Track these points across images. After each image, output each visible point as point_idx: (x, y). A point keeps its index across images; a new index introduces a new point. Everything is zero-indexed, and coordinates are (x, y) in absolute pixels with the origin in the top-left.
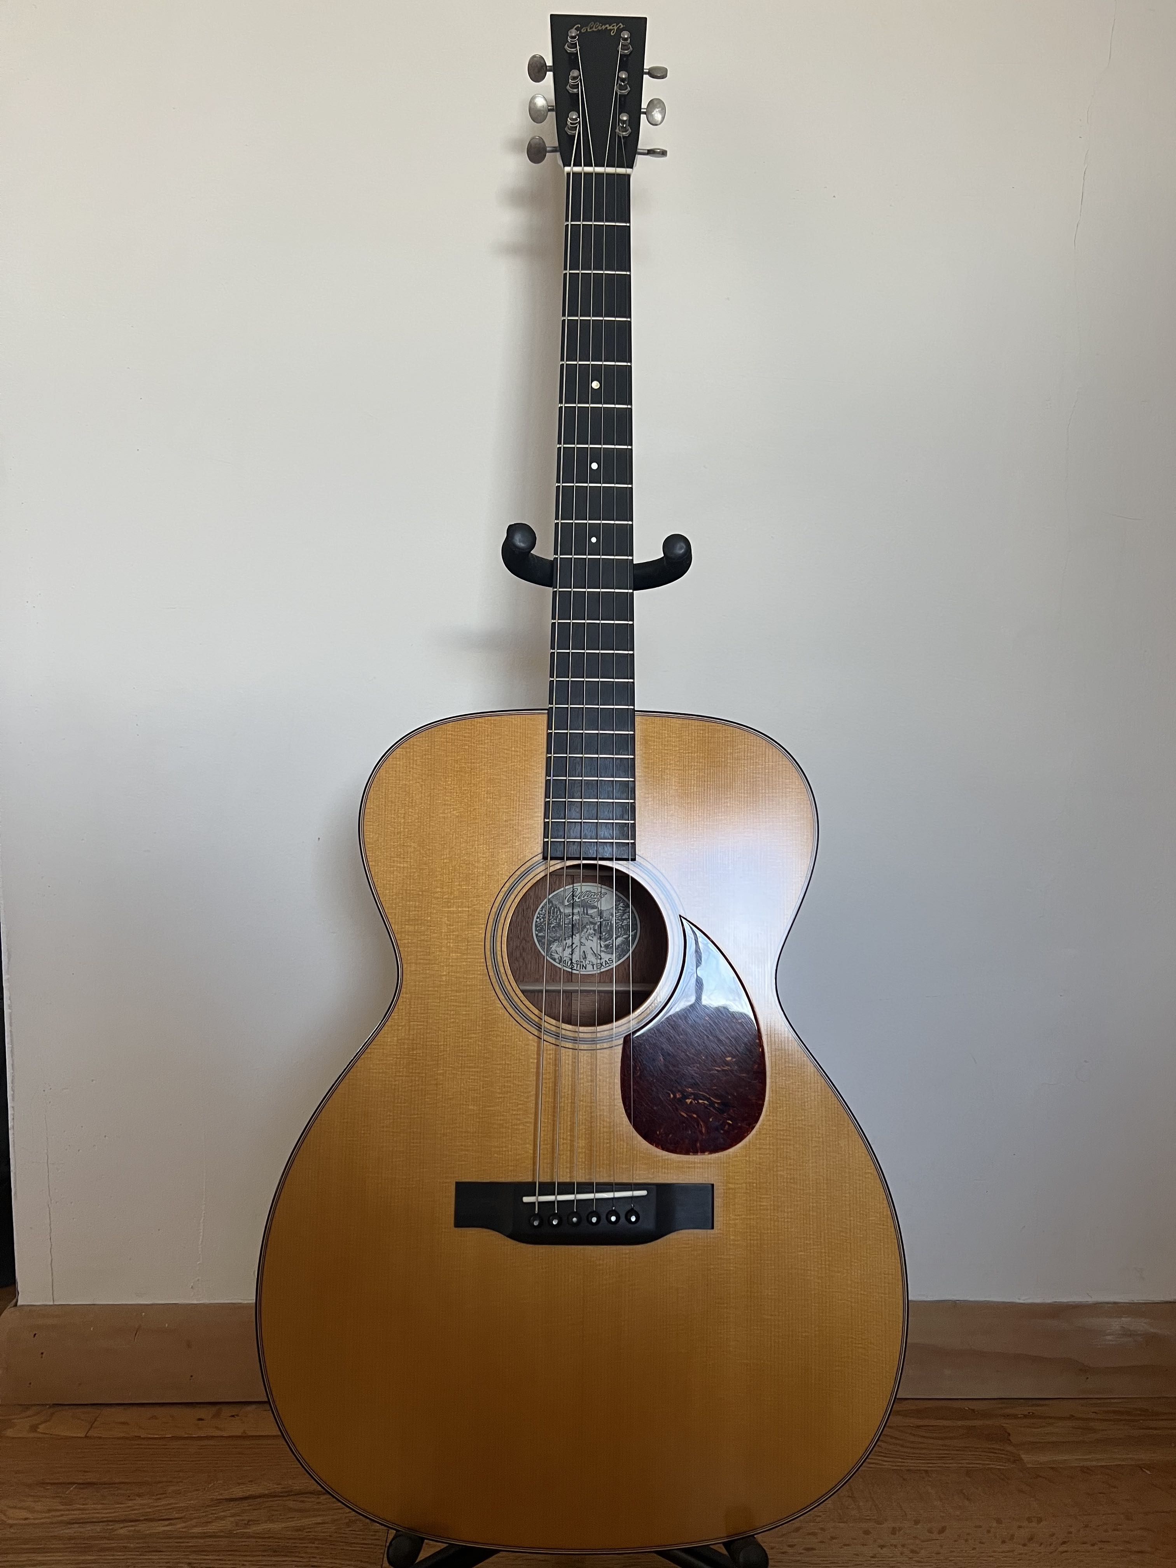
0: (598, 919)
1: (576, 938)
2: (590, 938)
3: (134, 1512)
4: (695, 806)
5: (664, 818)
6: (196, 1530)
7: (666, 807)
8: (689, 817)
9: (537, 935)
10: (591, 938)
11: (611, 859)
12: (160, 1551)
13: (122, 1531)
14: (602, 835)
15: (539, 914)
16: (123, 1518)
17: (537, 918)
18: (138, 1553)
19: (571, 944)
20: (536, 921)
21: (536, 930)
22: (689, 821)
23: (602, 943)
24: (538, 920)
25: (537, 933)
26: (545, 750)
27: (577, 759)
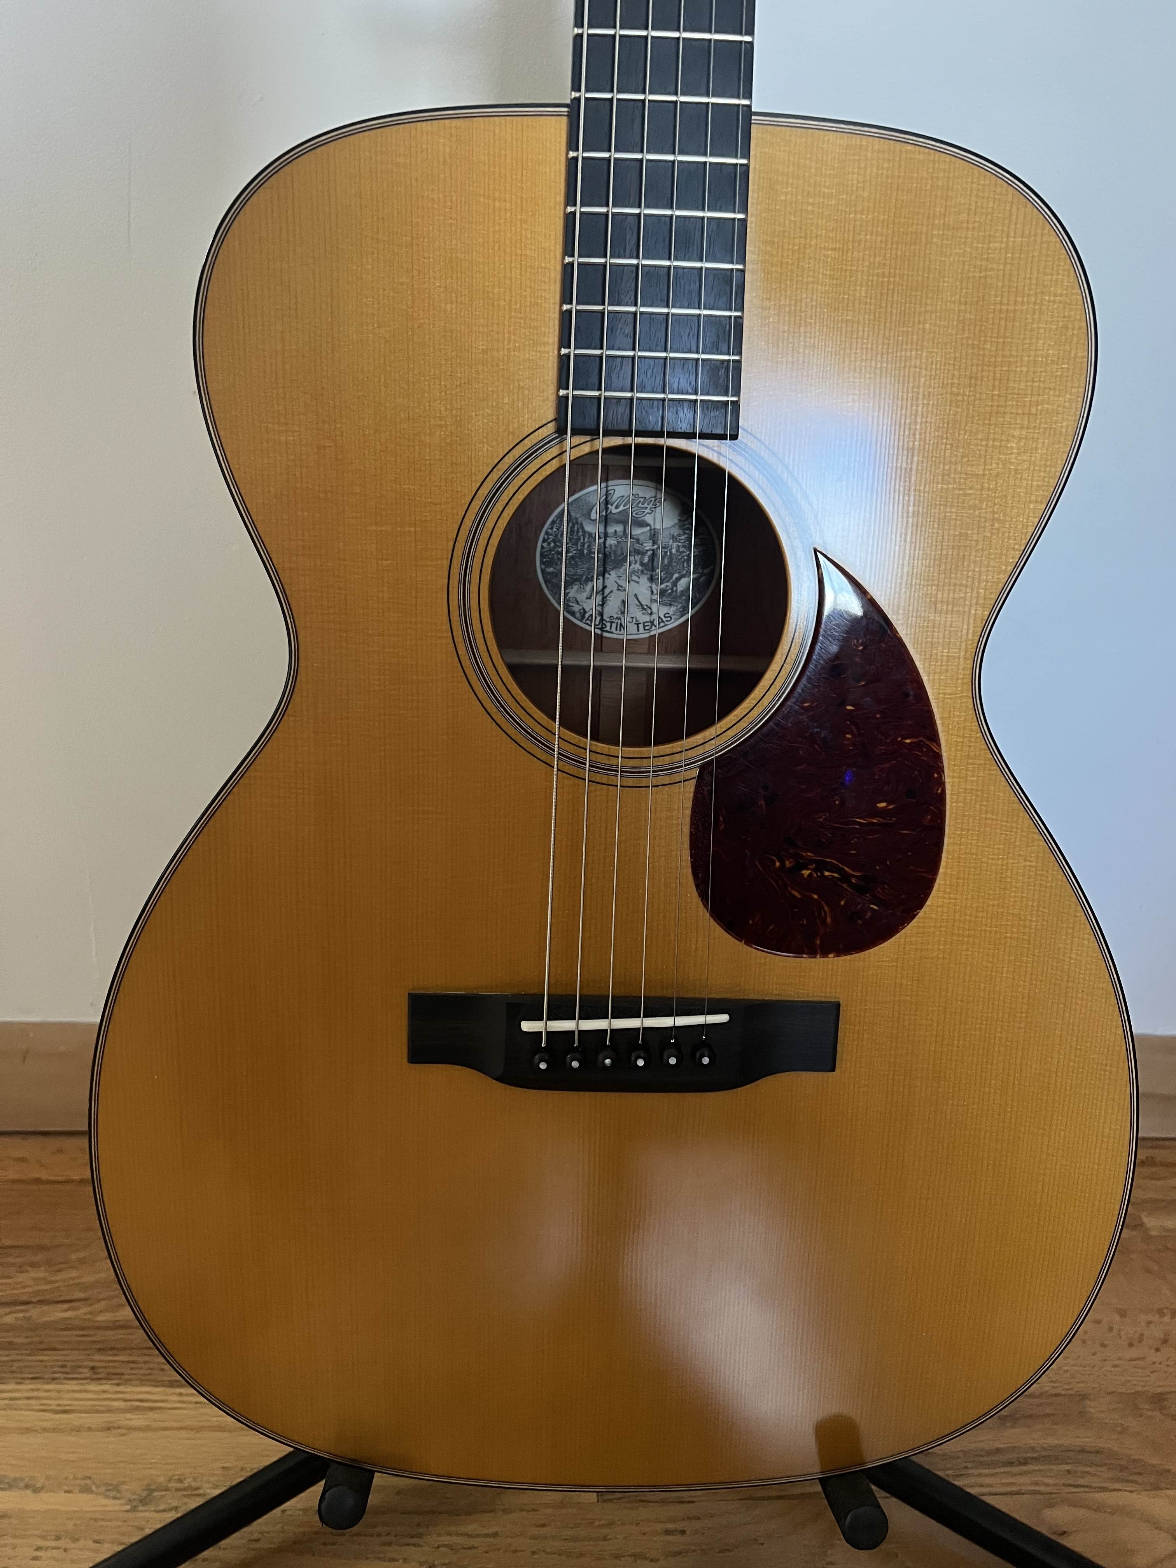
0: (648, 546)
1: (612, 578)
2: (634, 578)
4: (861, 328)
5: (798, 352)
7: (802, 329)
8: (848, 351)
9: (543, 571)
10: (637, 579)
11: (690, 436)
14: (675, 386)
15: (547, 533)
17: (544, 541)
19: (601, 588)
20: (542, 547)
21: (542, 563)
22: (847, 359)
23: (654, 586)
24: (545, 545)
25: (543, 566)
26: (561, 198)
27: (629, 218)
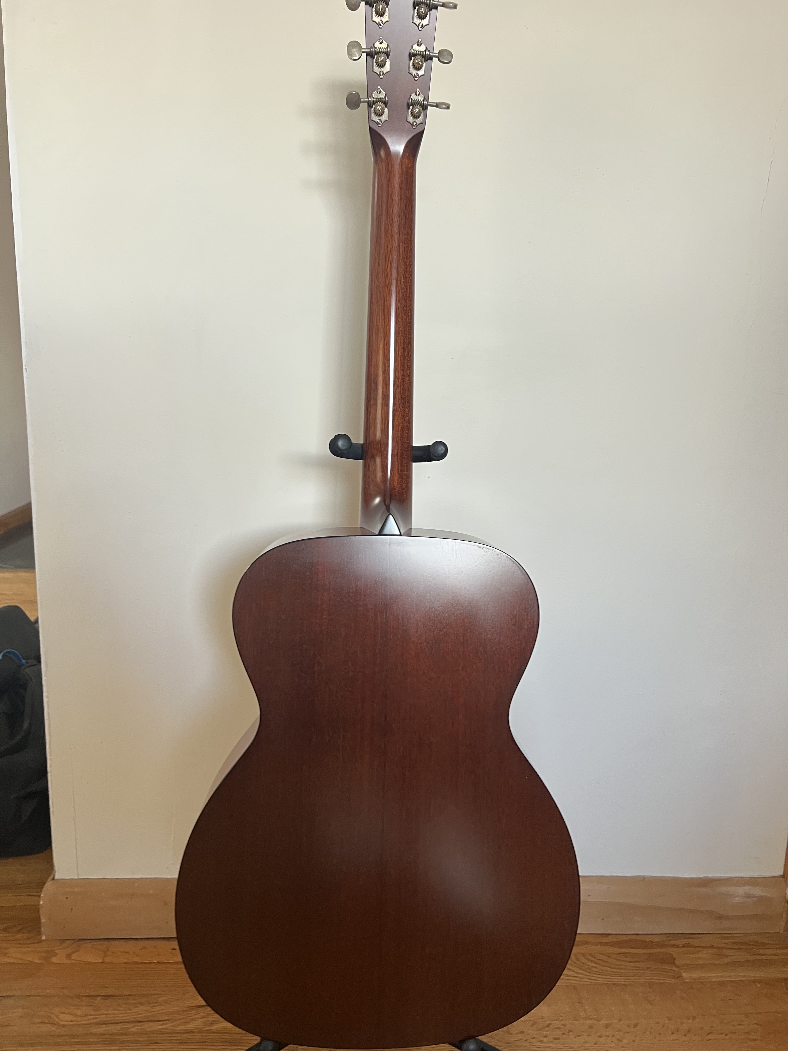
3: (139, 1016)
6: (179, 1028)
12: (159, 1043)
13: (134, 1030)
16: (132, 1020)
18: (145, 1045)
